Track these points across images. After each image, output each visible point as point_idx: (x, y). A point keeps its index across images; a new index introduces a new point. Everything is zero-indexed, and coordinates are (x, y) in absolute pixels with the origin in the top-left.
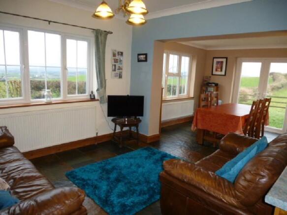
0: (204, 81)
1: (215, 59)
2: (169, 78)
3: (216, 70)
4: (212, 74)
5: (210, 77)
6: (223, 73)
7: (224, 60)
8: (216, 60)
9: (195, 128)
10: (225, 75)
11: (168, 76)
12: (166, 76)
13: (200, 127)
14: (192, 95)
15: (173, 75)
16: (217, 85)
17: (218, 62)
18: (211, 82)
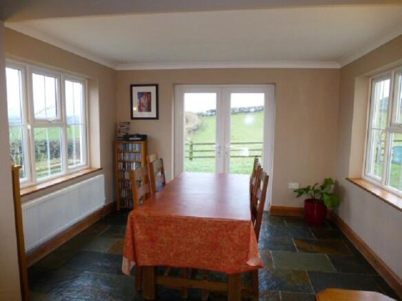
0: (116, 131)
1: (134, 88)
2: (37, 130)
3: (140, 110)
4: (132, 118)
5: (129, 123)
6: (153, 114)
7: (152, 90)
8: (136, 90)
9: (133, 263)
10: (157, 118)
11: (33, 127)
12: (29, 127)
13: (146, 261)
14: (97, 164)
15: (46, 123)
16: (144, 138)
17: (141, 95)
18: (131, 132)
